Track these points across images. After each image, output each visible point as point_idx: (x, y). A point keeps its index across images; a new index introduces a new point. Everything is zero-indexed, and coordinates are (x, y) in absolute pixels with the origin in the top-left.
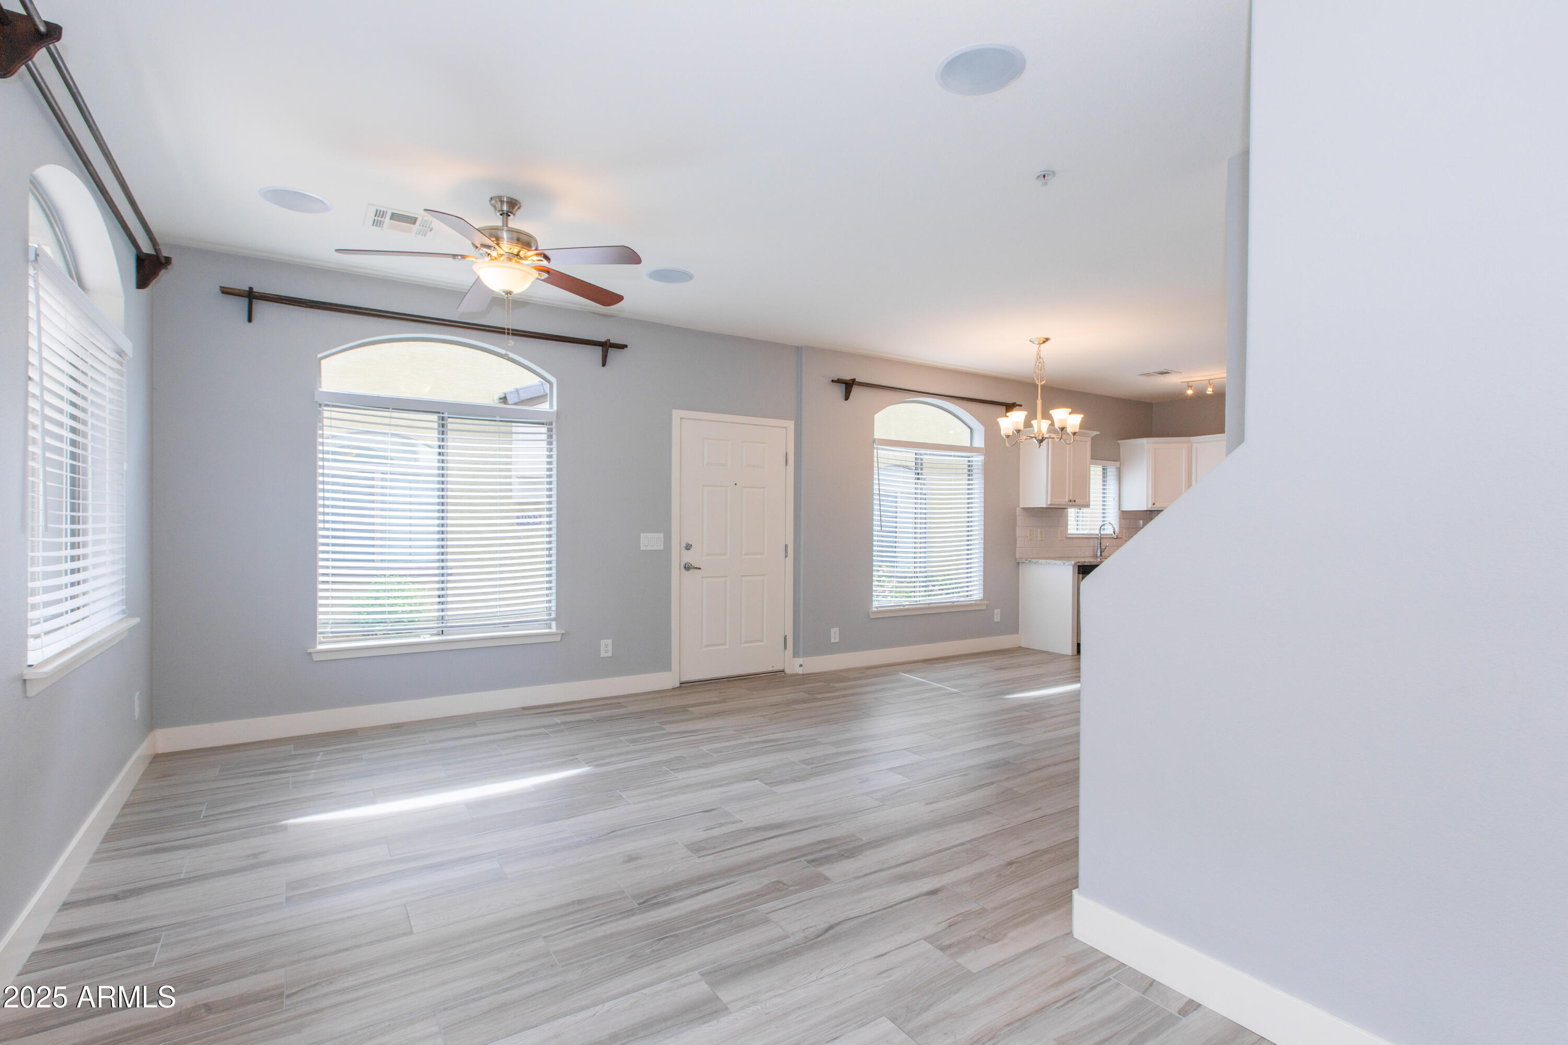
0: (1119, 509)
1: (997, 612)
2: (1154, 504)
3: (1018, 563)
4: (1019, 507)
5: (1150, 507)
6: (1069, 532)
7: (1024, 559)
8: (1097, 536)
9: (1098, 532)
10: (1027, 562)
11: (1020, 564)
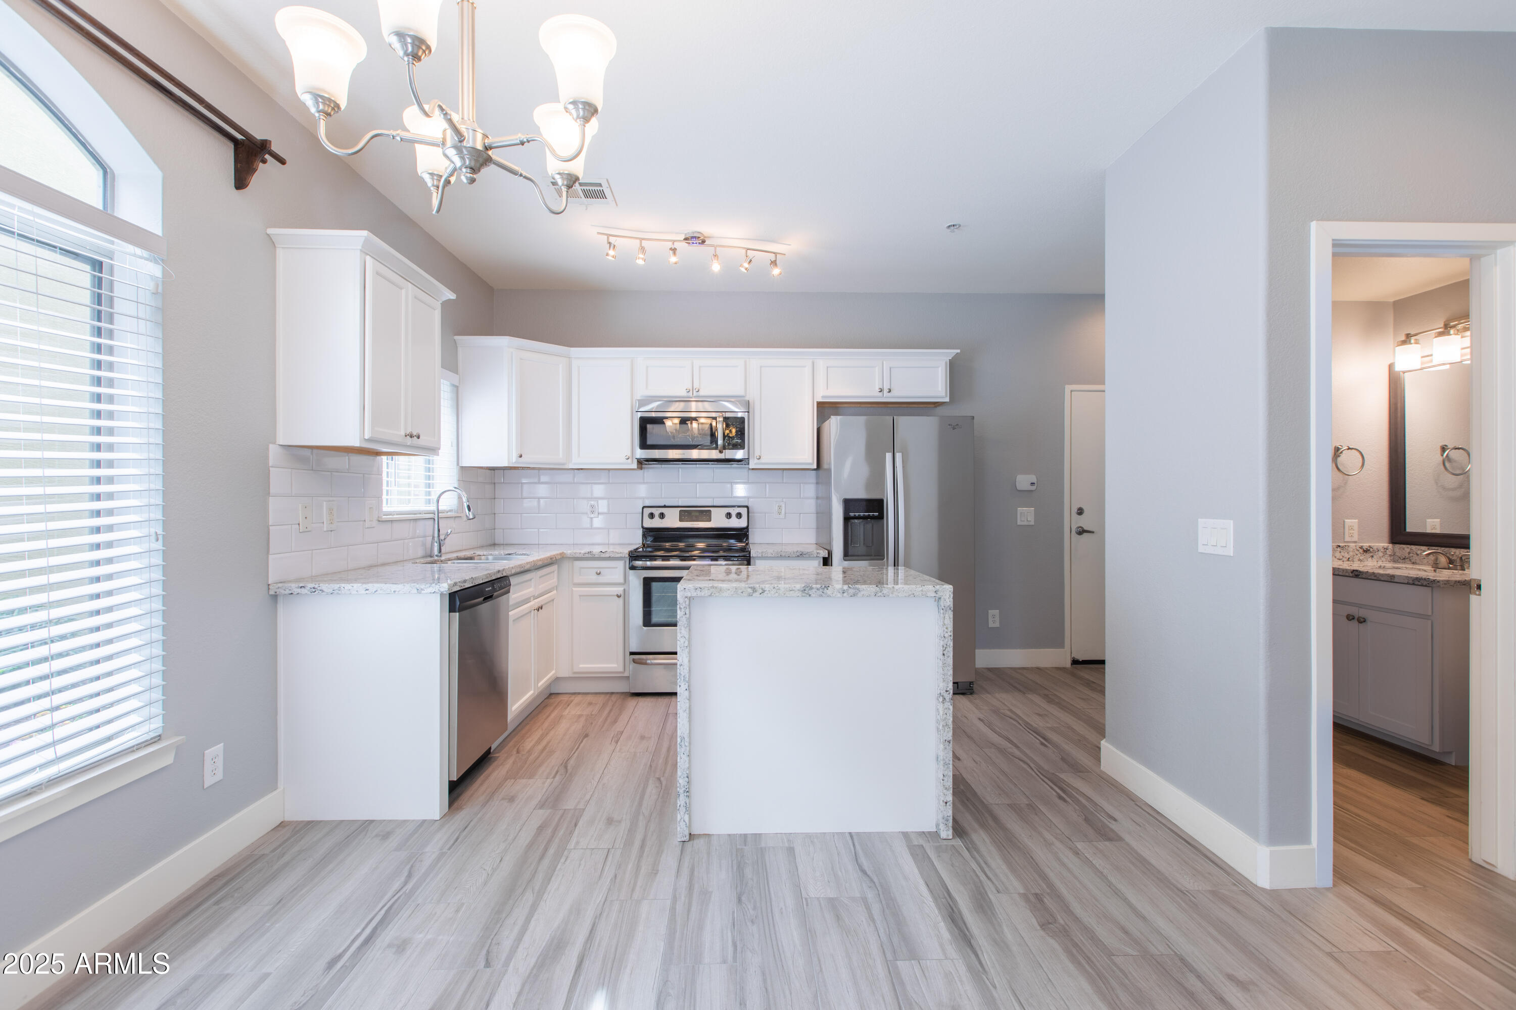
0: (458, 464)
1: (215, 753)
2: (521, 456)
3: (275, 597)
4: (275, 443)
5: (513, 461)
6: (385, 508)
7: (293, 585)
8: (431, 516)
9: (433, 507)
10: (303, 591)
11: (280, 600)
